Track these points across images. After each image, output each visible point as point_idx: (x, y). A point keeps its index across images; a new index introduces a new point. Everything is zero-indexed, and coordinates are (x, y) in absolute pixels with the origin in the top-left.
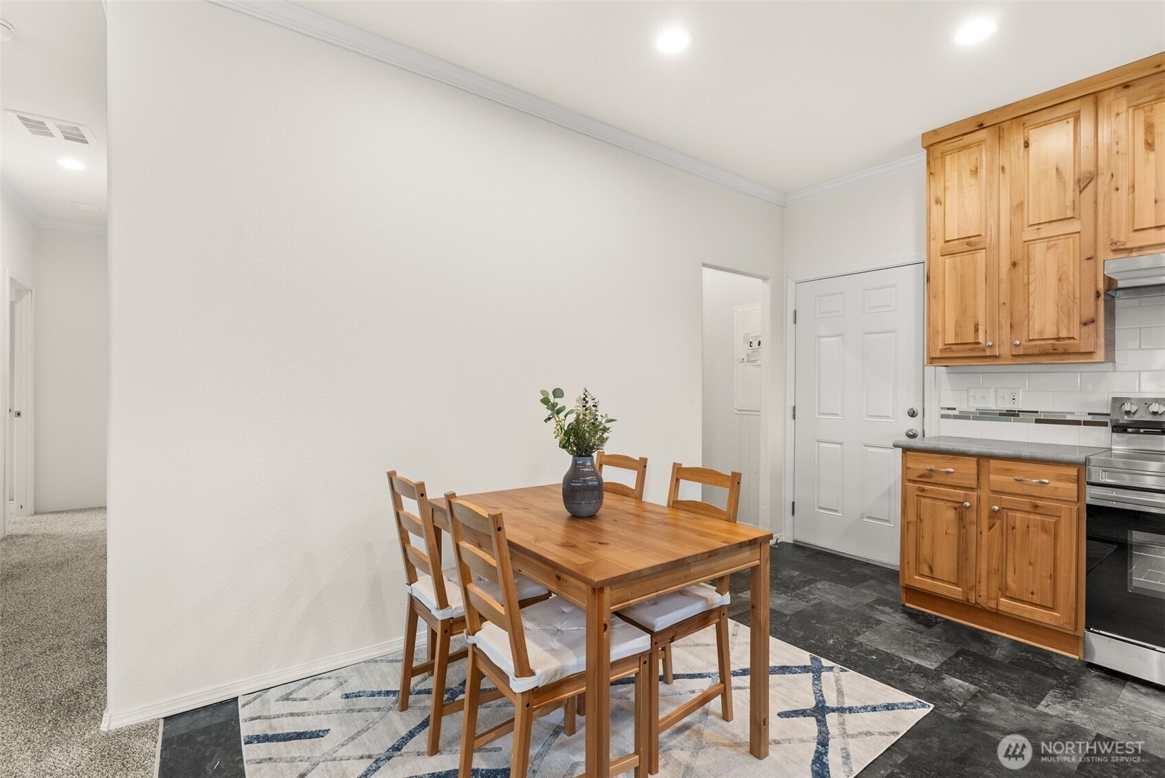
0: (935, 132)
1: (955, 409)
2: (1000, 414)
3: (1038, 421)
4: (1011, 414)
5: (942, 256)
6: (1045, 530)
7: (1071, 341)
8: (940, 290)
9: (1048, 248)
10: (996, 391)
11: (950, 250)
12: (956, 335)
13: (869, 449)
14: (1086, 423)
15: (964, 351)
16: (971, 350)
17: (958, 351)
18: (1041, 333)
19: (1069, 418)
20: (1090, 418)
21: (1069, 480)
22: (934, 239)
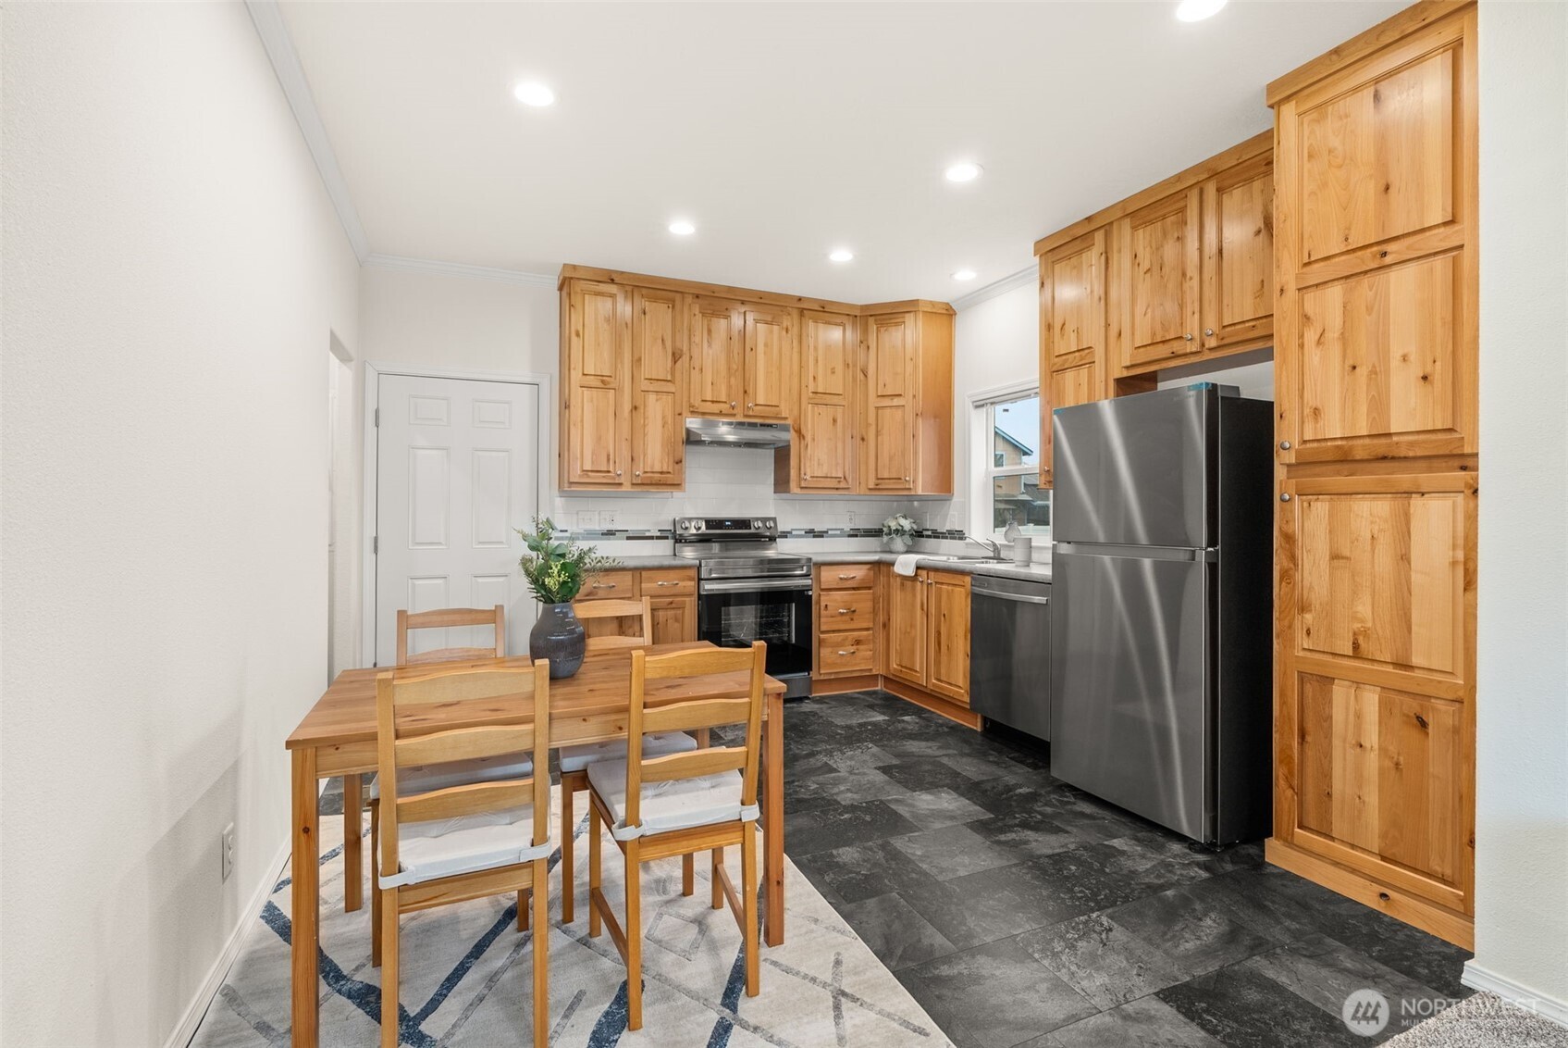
0: (575, 267)
1: (566, 531)
2: (602, 534)
3: (628, 538)
4: (610, 533)
5: (581, 387)
6: (676, 620)
7: (668, 475)
8: (579, 419)
9: (657, 400)
10: (599, 514)
11: (586, 384)
12: (593, 462)
13: (480, 580)
14: (658, 538)
15: (599, 477)
16: (604, 477)
17: (594, 478)
18: (652, 467)
19: (647, 534)
20: (659, 534)
21: (691, 579)
22: (574, 369)
